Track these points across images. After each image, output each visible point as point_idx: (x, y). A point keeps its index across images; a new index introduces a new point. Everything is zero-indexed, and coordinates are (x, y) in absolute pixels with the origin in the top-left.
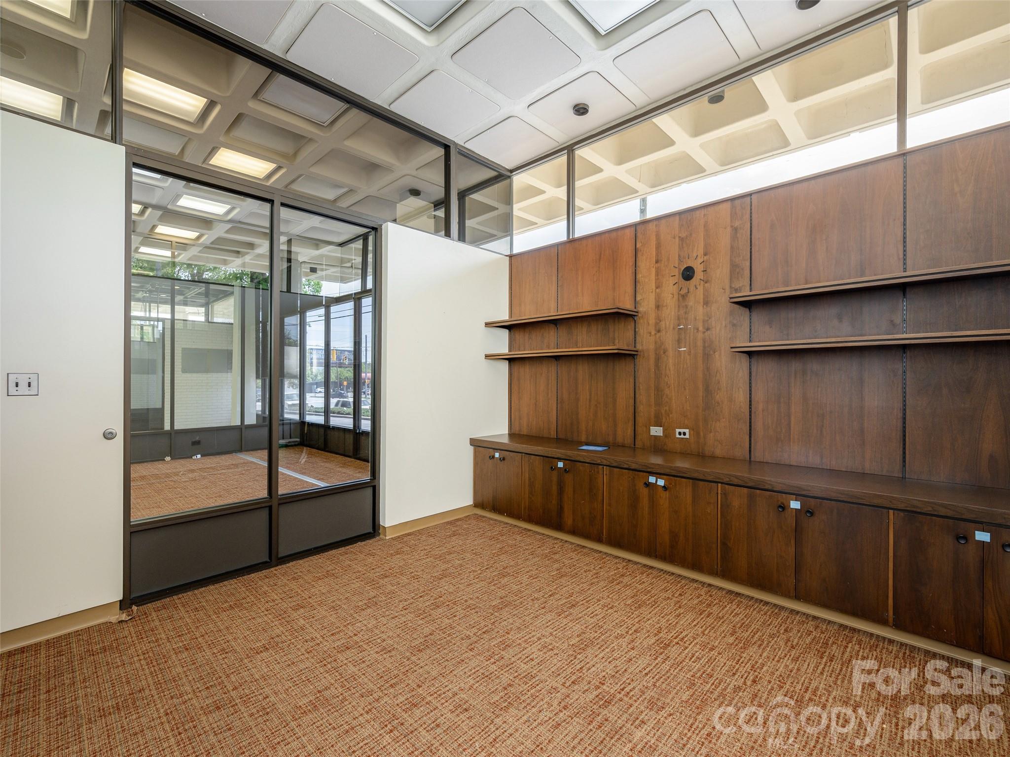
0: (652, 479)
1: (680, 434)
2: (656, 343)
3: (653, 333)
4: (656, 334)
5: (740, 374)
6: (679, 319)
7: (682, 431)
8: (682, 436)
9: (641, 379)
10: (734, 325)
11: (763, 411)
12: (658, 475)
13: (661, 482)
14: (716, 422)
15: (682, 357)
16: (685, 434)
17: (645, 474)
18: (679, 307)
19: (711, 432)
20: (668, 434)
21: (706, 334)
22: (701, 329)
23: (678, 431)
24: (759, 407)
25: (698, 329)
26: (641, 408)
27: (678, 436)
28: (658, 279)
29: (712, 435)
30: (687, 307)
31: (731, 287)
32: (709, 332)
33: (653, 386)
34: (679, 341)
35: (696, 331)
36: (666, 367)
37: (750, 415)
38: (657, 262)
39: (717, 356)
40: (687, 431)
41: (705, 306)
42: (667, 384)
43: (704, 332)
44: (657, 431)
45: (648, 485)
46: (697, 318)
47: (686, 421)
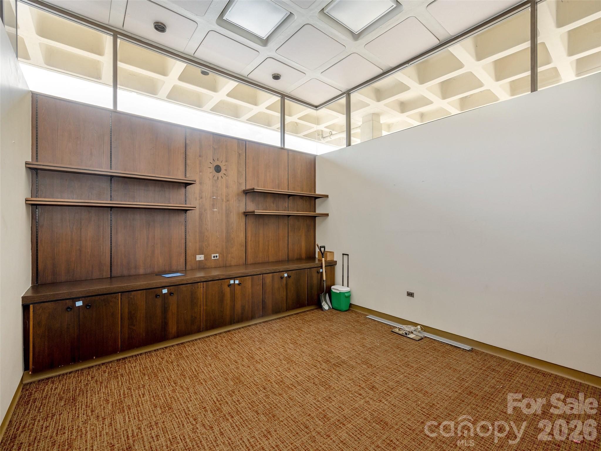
0: (232, 282)
1: (214, 257)
2: (199, 204)
3: (198, 198)
4: (199, 199)
5: (242, 224)
6: (213, 193)
7: (215, 255)
8: (215, 258)
9: (190, 226)
10: (239, 200)
11: (250, 241)
12: (234, 278)
13: (237, 282)
14: (231, 248)
15: (215, 215)
16: (217, 257)
17: (228, 280)
18: (213, 186)
19: (229, 254)
20: (206, 258)
21: (227, 203)
22: (224, 200)
23: (213, 255)
24: (249, 239)
25: (223, 200)
26: (189, 244)
27: (213, 258)
28: (200, 167)
29: (230, 255)
30: (217, 187)
31: (238, 182)
32: (228, 202)
33: (198, 231)
34: (213, 205)
35: (222, 201)
36: (206, 220)
37: (246, 243)
38: (200, 156)
39: (232, 215)
40: (217, 255)
41: (226, 188)
42: (207, 229)
43: (226, 202)
44: (200, 257)
45: (230, 285)
46: (223, 194)
47: (217, 249)
